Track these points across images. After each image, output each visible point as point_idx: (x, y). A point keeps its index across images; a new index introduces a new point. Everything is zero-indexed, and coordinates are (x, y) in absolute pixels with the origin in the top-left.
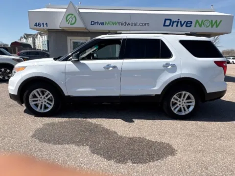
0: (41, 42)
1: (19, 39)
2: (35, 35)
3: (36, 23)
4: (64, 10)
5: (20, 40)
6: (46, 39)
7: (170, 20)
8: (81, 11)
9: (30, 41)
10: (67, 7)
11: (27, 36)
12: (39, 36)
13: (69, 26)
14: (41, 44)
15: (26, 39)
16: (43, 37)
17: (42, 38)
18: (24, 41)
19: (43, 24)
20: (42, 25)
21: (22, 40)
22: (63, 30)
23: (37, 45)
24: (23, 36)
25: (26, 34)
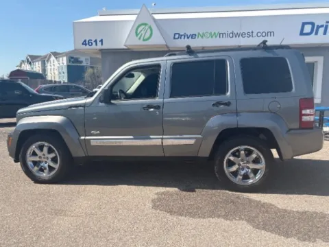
0: (56, 67)
1: (19, 64)
2: (45, 57)
3: (85, 41)
4: (134, 18)
5: (20, 66)
6: (65, 64)
7: (313, 24)
8: (157, 17)
9: (37, 68)
10: (138, 12)
11: (32, 59)
12: (53, 58)
13: (141, 42)
14: (57, 72)
15: (30, 63)
16: (61, 59)
17: (59, 61)
18: (26, 67)
19: (96, 41)
20: (94, 44)
21: (23, 65)
22: (128, 49)
23: (49, 74)
24: (25, 59)
25: (30, 56)
